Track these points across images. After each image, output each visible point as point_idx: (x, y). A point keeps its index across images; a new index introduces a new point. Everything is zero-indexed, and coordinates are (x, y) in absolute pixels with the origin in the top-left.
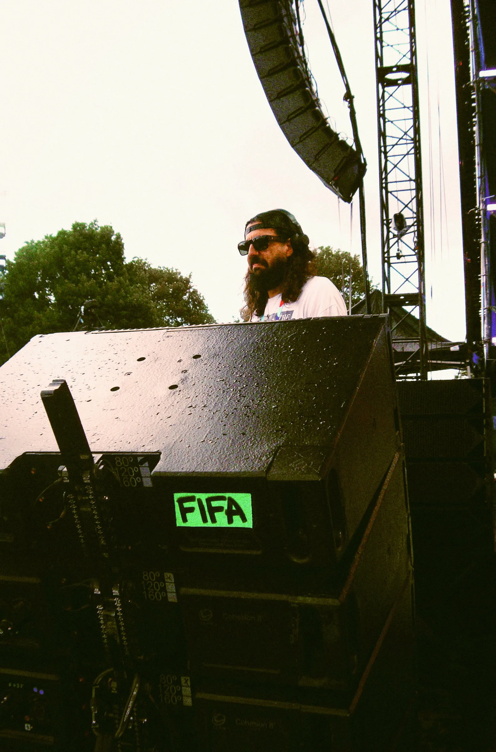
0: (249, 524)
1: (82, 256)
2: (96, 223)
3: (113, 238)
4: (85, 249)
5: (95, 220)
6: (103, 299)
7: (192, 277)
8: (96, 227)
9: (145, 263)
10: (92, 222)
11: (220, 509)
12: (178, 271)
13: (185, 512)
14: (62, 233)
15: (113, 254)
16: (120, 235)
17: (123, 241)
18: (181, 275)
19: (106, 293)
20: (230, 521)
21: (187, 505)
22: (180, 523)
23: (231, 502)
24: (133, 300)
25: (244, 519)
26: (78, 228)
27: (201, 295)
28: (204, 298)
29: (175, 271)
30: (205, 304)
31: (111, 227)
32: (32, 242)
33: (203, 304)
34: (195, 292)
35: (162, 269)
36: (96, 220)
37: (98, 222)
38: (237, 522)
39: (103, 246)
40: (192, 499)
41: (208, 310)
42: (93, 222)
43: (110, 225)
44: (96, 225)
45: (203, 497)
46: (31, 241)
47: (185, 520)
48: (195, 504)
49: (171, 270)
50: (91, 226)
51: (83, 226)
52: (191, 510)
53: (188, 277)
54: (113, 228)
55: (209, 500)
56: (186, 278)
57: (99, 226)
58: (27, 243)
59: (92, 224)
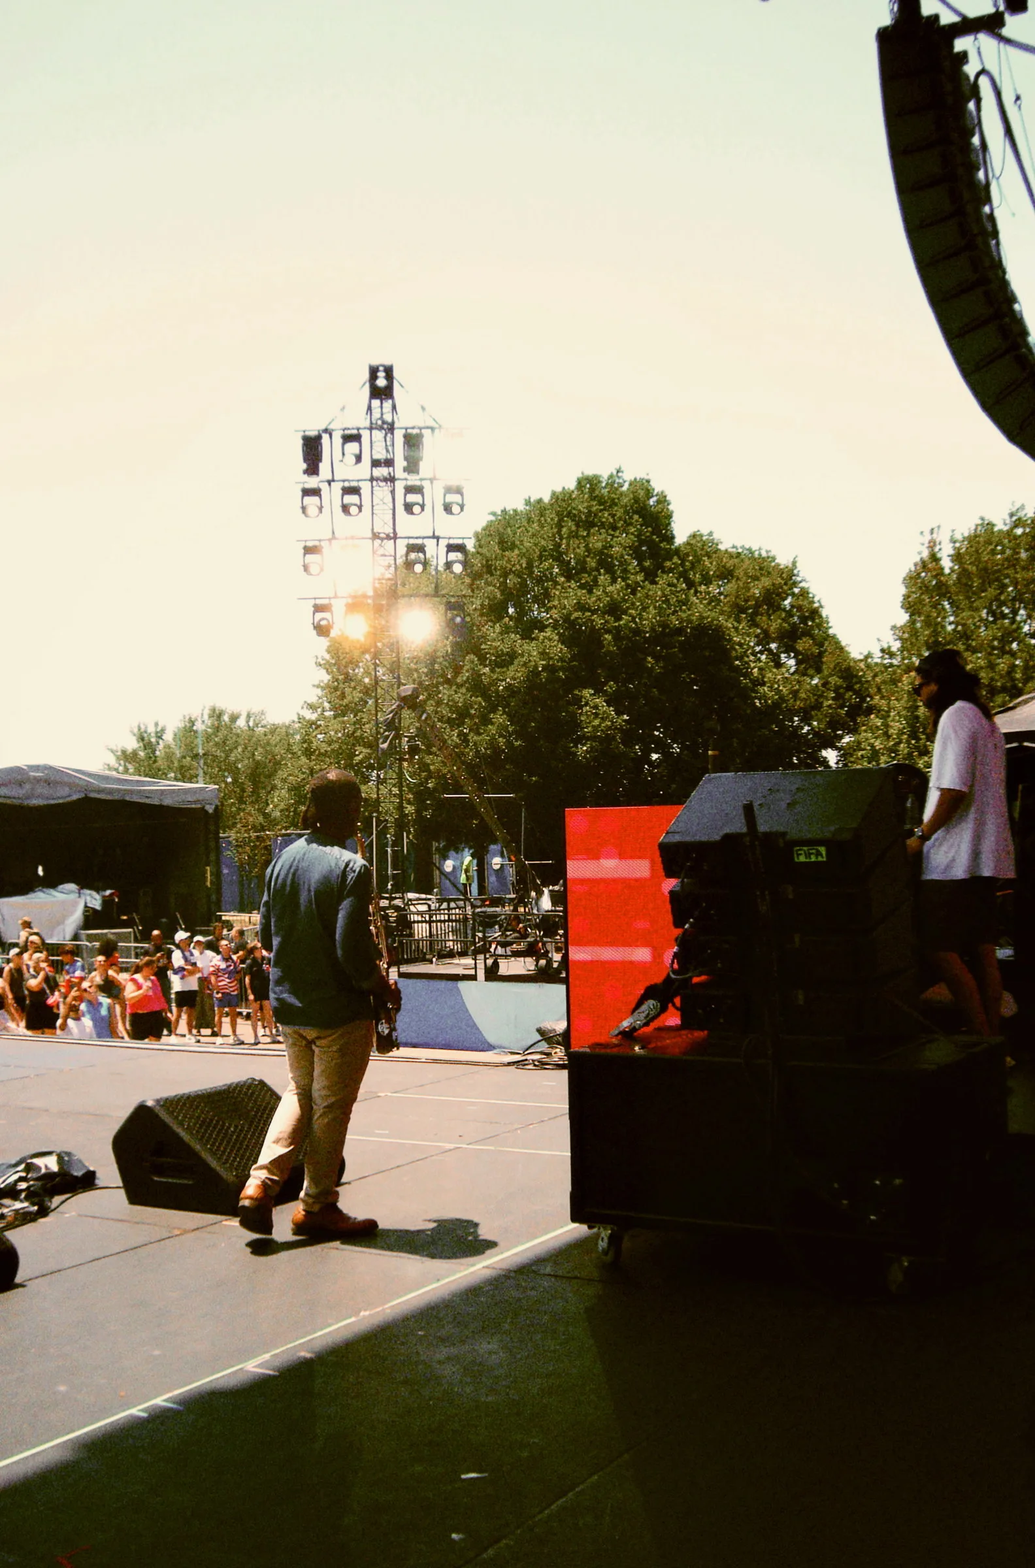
0: (825, 859)
2: (620, 474)
3: (653, 501)
4: (603, 524)
5: (617, 468)
7: (797, 563)
8: (621, 481)
10: (612, 473)
11: (812, 854)
12: (771, 554)
13: (798, 855)
14: (560, 495)
15: (654, 531)
16: (665, 497)
17: (671, 507)
18: (776, 561)
20: (817, 858)
21: (800, 852)
22: (796, 860)
23: (817, 849)
24: (693, 615)
25: (822, 857)
26: (589, 484)
27: (816, 599)
28: (823, 604)
29: (764, 554)
30: (824, 615)
31: (648, 481)
32: (504, 511)
33: (820, 617)
34: (804, 593)
36: (620, 468)
37: (622, 472)
38: (820, 859)
39: (636, 517)
40: (800, 850)
41: (830, 627)
42: (615, 473)
43: (647, 477)
44: (619, 477)
45: (805, 848)
46: (502, 511)
47: (798, 859)
48: (802, 852)
49: (757, 553)
50: (610, 480)
51: (596, 481)
52: (801, 854)
53: (791, 565)
54: (651, 483)
55: (808, 850)
56: (788, 567)
57: (625, 479)
58: (494, 514)
59: (611, 476)
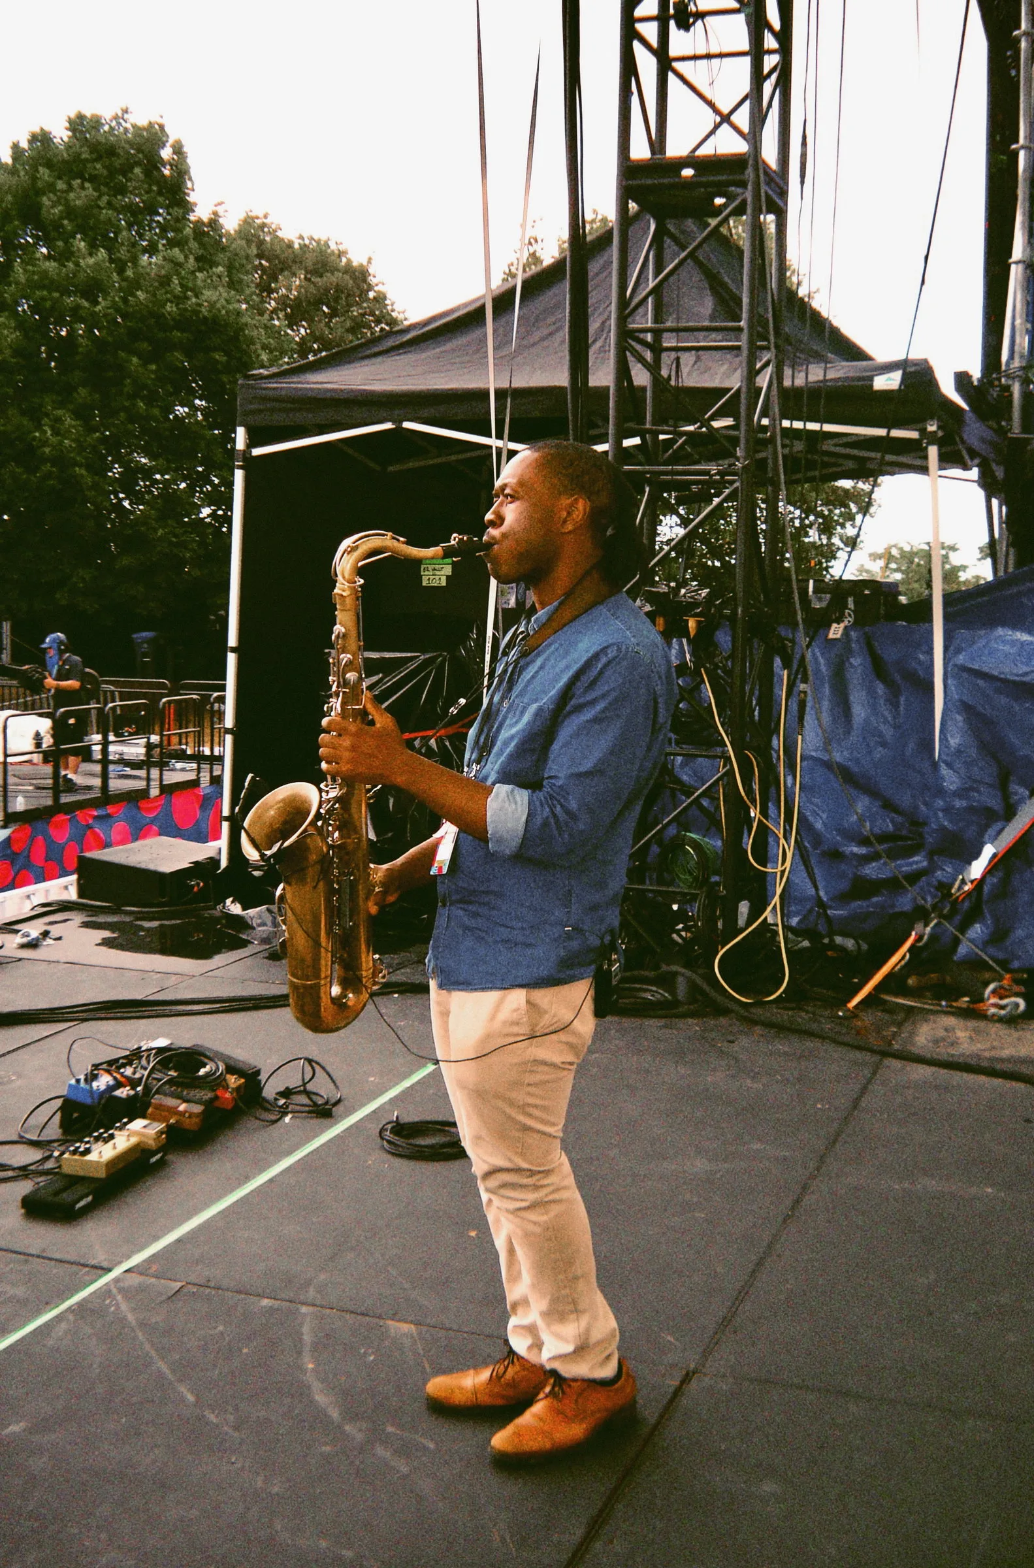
1: (82, 195)
2: (126, 116)
3: (166, 153)
4: (93, 179)
5: (124, 108)
6: (125, 300)
7: (372, 262)
8: (127, 125)
9: (264, 225)
10: (116, 114)
12: (341, 248)
14: (42, 139)
15: (160, 193)
16: (183, 147)
17: (188, 162)
18: (348, 257)
19: (134, 285)
24: (200, 304)
26: (83, 128)
29: (334, 248)
31: (162, 126)
34: (380, 298)
35: (307, 242)
37: (130, 113)
39: (137, 170)
42: (120, 115)
43: (160, 121)
44: (125, 121)
50: (114, 124)
51: (96, 122)
53: (365, 263)
54: (166, 129)
56: (362, 265)
57: (133, 122)
59: (116, 117)
